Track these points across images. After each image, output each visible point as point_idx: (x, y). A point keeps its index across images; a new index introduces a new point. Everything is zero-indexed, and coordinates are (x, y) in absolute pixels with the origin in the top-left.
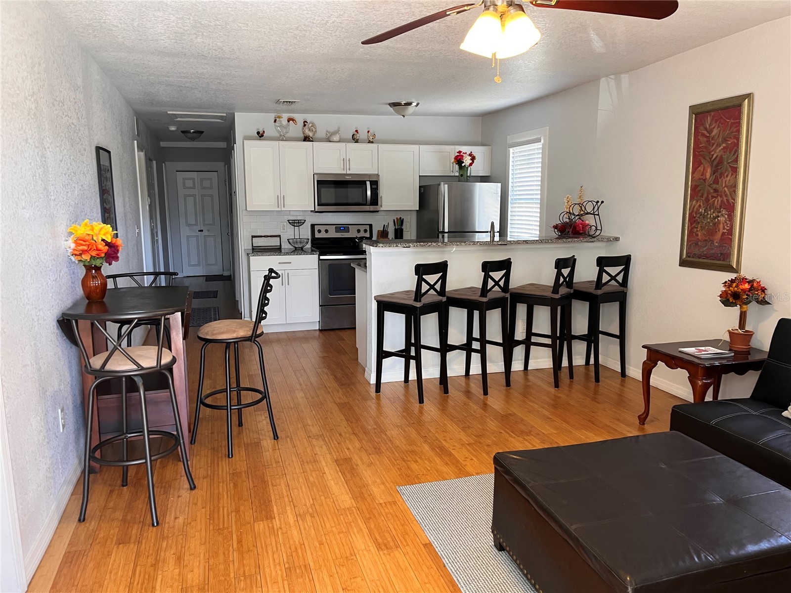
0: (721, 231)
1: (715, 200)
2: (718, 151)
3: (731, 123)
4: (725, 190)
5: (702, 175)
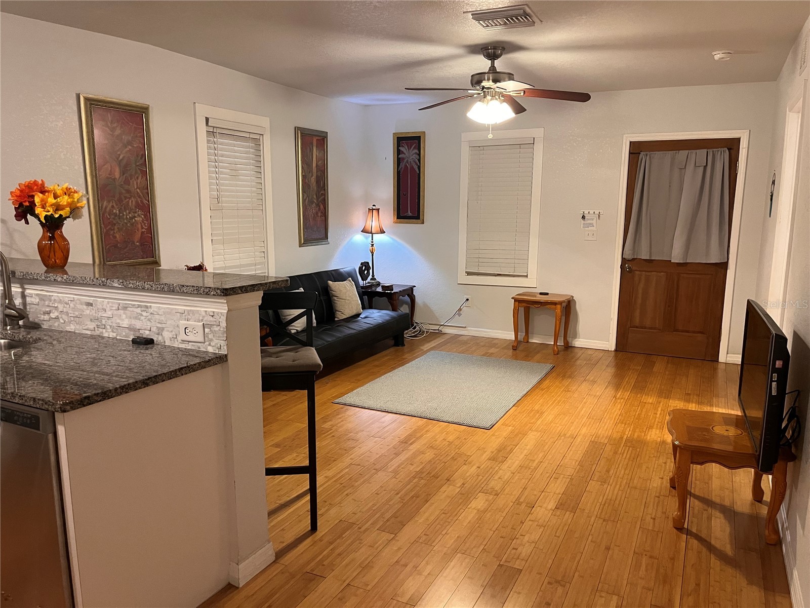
0: (141, 230)
1: (128, 201)
2: (124, 151)
3: (134, 127)
4: (137, 192)
5: (109, 175)
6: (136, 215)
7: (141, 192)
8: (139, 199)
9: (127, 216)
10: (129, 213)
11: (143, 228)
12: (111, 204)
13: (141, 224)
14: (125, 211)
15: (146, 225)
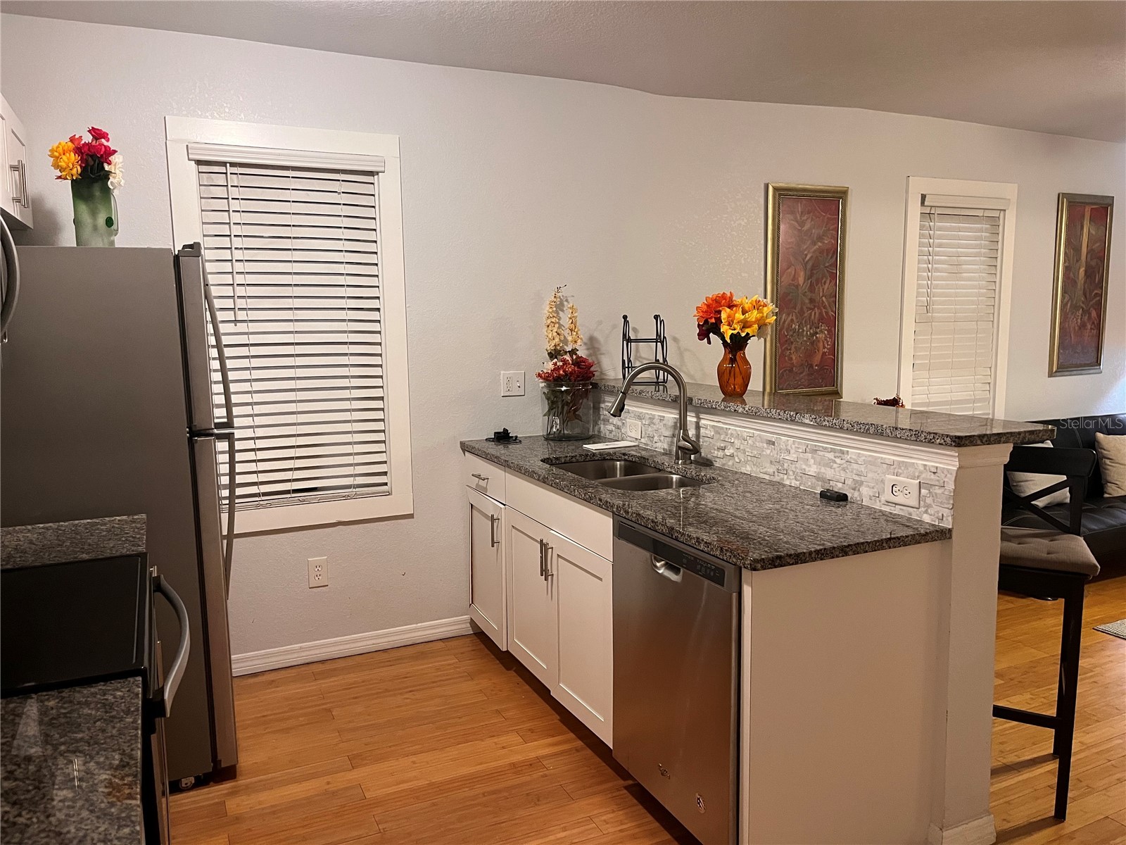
0: (822, 351)
1: (811, 313)
2: (813, 250)
3: (828, 218)
4: (823, 301)
5: (792, 281)
6: (818, 330)
7: (827, 301)
8: (824, 310)
9: (807, 332)
10: (810, 329)
11: (824, 347)
12: (790, 318)
13: (823, 342)
14: (806, 326)
15: (829, 343)
